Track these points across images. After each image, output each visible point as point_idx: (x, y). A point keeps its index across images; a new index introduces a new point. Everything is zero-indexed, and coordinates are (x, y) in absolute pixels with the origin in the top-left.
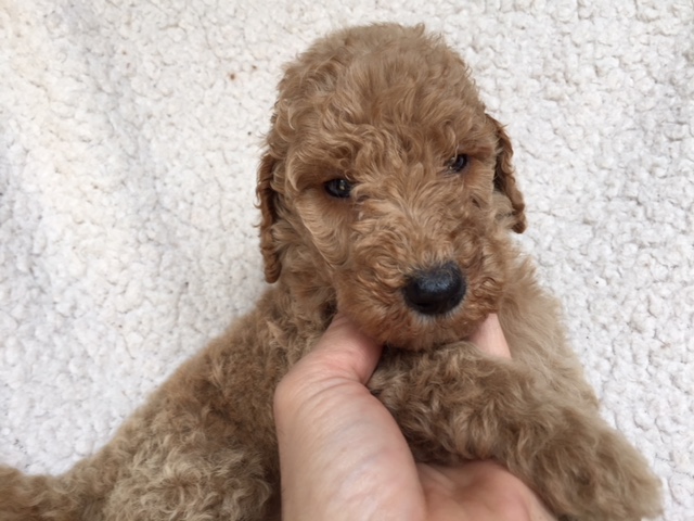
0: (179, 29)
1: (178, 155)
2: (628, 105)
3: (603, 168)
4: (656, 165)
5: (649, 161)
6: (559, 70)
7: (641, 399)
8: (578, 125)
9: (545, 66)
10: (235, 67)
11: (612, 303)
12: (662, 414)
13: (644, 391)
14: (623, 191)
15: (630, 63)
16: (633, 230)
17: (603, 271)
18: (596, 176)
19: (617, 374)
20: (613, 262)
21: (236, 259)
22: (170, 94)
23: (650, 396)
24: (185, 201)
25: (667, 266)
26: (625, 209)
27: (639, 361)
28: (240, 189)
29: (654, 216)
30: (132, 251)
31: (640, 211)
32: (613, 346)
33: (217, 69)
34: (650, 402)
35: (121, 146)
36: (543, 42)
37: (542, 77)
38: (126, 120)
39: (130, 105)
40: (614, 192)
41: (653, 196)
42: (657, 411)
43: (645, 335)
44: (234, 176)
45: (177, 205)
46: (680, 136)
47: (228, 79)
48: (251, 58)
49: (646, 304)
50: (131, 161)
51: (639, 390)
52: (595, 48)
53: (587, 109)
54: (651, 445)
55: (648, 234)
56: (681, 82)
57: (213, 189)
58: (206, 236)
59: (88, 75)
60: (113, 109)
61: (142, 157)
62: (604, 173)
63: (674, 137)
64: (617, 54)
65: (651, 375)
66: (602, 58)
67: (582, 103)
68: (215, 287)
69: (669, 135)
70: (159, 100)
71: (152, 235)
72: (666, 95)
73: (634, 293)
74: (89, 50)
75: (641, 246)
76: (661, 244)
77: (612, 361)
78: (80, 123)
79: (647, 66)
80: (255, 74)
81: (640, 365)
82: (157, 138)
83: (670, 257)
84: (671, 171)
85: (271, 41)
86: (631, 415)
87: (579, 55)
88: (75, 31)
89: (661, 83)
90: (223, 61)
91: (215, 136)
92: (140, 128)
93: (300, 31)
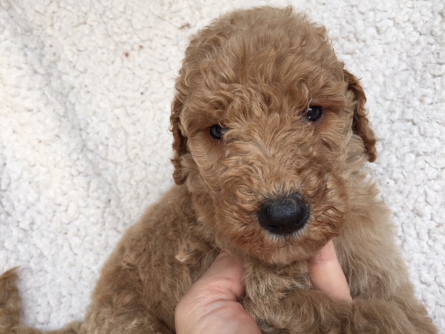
0: (87, 26)
1: (95, 113)
2: (402, 53)
3: (387, 100)
4: (424, 96)
5: (419, 92)
6: (351, 32)
7: (424, 264)
8: (367, 70)
9: (341, 30)
10: (127, 48)
11: (399, 197)
12: (439, 274)
13: (426, 258)
14: (402, 115)
15: (401, 23)
16: (411, 143)
17: (392, 174)
18: (382, 106)
19: (406, 247)
20: (398, 168)
21: (141, 181)
22: (85, 71)
23: (431, 262)
24: (102, 144)
25: (437, 169)
26: (404, 128)
27: (421, 237)
28: (139, 133)
29: (425, 133)
30: (69, 182)
31: (415, 129)
32: (402, 228)
33: (115, 50)
34: (430, 266)
35: (54, 110)
36: (338, 13)
37: (340, 39)
38: (57, 92)
39: (59, 81)
40: (396, 116)
41: (424, 118)
42: (436, 272)
43: (425, 218)
44: (134, 124)
45: (97, 147)
46: (440, 73)
47: (124, 57)
48: (138, 41)
49: (424, 196)
50: (63, 119)
51: (423, 258)
52: (375, 14)
53: (372, 59)
54: (433, 296)
55: (422, 146)
56: (439, 33)
57: (121, 135)
58: (119, 167)
59: (26, 63)
60: (47, 85)
61: (70, 117)
62: (388, 103)
63: (436, 74)
64: (392, 16)
65: (430, 246)
66: (381, 21)
67: (369, 54)
68: (129, 202)
69: (432, 73)
70: (78, 76)
71: (81, 169)
72: (429, 43)
73: (415, 189)
74: (26, 46)
75: (418, 155)
76: (432, 153)
77: (402, 238)
78: (24, 98)
79: (413, 23)
80: (142, 51)
81: (423, 240)
82: (80, 103)
83: (438, 162)
84: (436, 100)
85: (151, 27)
86: (418, 275)
87: (364, 20)
88: (15, 34)
89: (424, 35)
90: (120, 45)
91: (119, 97)
92: (67, 96)
93: (171, 18)
